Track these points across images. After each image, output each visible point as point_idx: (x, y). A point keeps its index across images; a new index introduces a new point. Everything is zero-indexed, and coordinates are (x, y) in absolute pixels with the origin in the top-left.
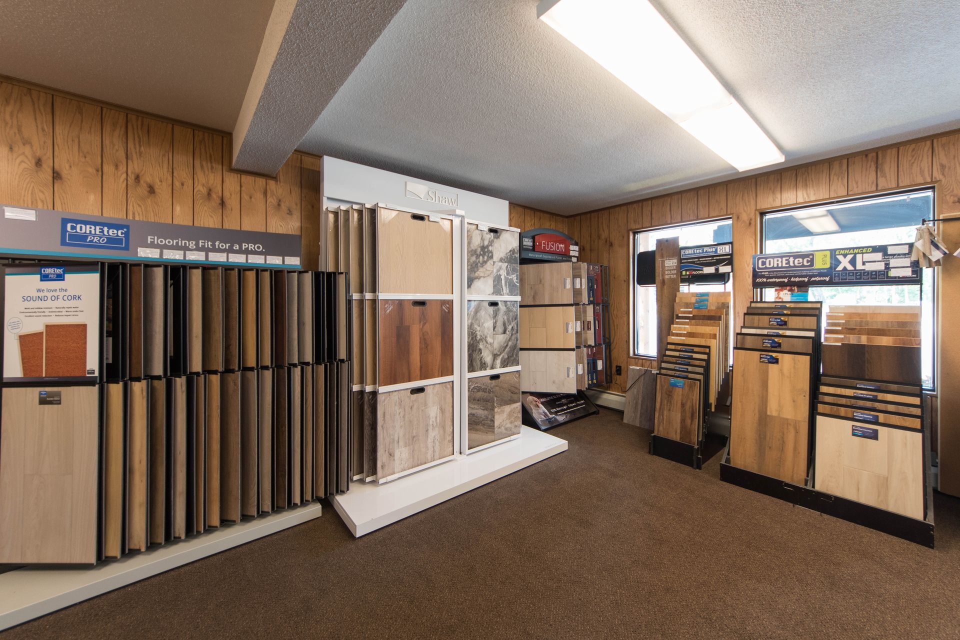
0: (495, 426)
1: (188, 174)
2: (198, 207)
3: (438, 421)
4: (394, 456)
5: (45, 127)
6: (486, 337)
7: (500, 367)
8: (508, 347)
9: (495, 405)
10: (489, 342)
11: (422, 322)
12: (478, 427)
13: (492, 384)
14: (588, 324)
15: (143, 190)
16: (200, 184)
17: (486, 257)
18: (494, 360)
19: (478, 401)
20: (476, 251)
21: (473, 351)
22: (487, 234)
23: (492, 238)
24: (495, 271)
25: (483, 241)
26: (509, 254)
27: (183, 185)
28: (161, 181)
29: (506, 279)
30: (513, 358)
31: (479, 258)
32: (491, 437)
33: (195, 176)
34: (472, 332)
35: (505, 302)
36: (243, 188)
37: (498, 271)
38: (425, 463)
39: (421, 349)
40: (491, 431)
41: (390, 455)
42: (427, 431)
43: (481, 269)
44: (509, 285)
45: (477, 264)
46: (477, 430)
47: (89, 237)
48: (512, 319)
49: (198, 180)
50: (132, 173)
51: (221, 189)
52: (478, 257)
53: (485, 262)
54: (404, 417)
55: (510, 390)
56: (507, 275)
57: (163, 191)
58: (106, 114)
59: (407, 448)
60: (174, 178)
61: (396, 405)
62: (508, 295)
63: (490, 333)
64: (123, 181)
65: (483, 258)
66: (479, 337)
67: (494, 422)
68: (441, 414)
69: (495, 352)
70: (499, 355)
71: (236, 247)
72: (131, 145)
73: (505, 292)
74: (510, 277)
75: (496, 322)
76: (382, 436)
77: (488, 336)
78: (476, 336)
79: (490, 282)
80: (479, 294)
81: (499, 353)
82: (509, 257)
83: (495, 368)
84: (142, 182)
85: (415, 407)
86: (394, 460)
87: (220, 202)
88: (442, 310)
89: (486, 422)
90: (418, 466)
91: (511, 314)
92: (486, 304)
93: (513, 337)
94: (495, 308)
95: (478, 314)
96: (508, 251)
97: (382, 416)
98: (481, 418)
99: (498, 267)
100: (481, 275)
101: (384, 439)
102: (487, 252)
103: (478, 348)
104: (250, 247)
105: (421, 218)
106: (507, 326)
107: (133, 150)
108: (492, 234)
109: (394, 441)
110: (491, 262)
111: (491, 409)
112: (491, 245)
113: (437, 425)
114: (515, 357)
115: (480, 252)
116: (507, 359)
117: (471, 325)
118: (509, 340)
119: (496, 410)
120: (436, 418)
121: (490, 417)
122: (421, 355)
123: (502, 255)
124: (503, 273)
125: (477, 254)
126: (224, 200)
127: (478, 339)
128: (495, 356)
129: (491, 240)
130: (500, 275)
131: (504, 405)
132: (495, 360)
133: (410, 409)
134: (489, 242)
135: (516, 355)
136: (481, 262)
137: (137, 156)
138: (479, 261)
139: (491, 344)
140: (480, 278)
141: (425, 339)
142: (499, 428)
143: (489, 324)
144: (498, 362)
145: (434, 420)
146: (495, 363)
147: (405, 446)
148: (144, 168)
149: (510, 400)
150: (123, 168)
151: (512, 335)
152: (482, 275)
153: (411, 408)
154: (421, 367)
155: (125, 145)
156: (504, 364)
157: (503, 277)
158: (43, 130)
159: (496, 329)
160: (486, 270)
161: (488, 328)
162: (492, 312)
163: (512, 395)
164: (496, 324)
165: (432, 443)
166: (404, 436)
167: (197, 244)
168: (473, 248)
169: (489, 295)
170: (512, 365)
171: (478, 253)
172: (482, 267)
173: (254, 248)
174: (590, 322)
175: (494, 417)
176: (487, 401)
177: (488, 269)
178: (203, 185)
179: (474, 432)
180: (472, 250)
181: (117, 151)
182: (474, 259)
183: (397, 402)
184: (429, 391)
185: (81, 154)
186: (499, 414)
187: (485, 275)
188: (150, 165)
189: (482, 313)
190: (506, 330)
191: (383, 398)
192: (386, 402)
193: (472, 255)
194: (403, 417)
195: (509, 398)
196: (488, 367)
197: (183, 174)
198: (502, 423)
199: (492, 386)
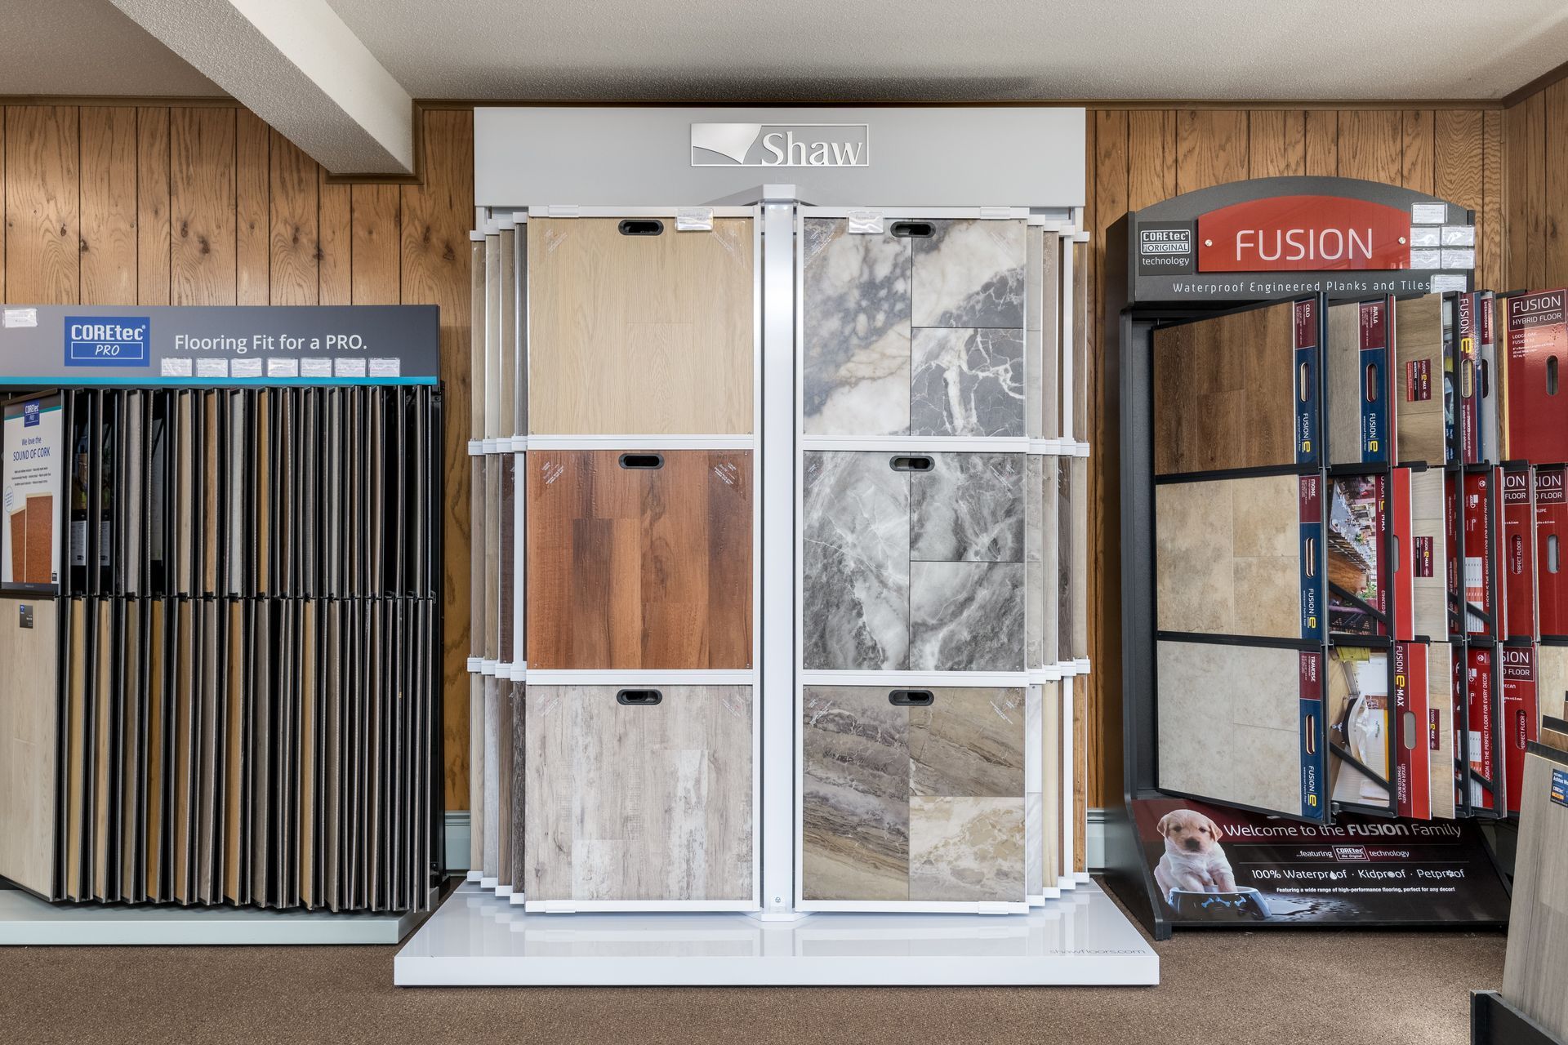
0: (912, 855)
1: (261, 205)
2: (277, 269)
3: (704, 791)
4: (569, 854)
5: (71, 166)
6: (879, 566)
7: (937, 668)
8: (974, 606)
9: (912, 784)
10: (890, 583)
11: (649, 513)
12: (841, 841)
13: (899, 715)
14: (1419, 550)
15: (193, 248)
16: (279, 222)
17: (881, 318)
18: (911, 642)
19: (843, 759)
20: (841, 299)
21: (828, 605)
22: (885, 242)
23: (909, 251)
24: (918, 356)
25: (871, 268)
26: (982, 297)
27: (252, 227)
28: (219, 227)
29: (966, 382)
30: (995, 644)
31: (854, 320)
32: (891, 881)
33: (272, 205)
34: (825, 549)
35: (963, 456)
36: (356, 215)
37: (933, 355)
38: (661, 898)
39: (645, 585)
40: (893, 866)
41: (560, 848)
42: (668, 811)
43: (861, 356)
44: (981, 401)
45: (846, 340)
46: (835, 849)
47: (98, 346)
48: (993, 514)
49: (277, 212)
50: (177, 220)
51: (316, 223)
52: (849, 317)
53: (880, 332)
54: (599, 758)
55: (974, 748)
56: (971, 368)
57: (222, 246)
58: (141, 122)
59: (609, 842)
60: (239, 215)
61: (575, 723)
62: (974, 432)
63: (896, 554)
64: (165, 238)
65: (871, 318)
66: (852, 565)
67: (906, 839)
68: (714, 775)
69: (917, 617)
70: (934, 628)
71: (315, 344)
72: (175, 167)
73: (959, 422)
74: (981, 375)
75: (921, 522)
76: (537, 796)
77: (889, 563)
78: (840, 562)
79: (898, 393)
80: (851, 433)
81: (934, 622)
82: (978, 307)
83: (918, 667)
84: (191, 234)
85: (633, 736)
86: (570, 863)
87: (315, 252)
88: (713, 481)
89: (873, 831)
90: (639, 898)
91: (988, 496)
92: (884, 464)
93: (999, 574)
94: (920, 475)
95: (850, 493)
96: (978, 288)
97: (538, 744)
98: (853, 814)
99: (932, 344)
100: (860, 374)
101: (543, 804)
102: (886, 298)
103: (846, 598)
104: (340, 342)
105: (649, 227)
106: (969, 532)
107: (179, 176)
108: (907, 240)
109: (569, 817)
110: (903, 328)
111: (892, 796)
112: (903, 275)
113: (699, 802)
114: (1004, 638)
115: (858, 303)
116: (968, 643)
117: (822, 527)
118: (980, 583)
119: (915, 802)
120: (698, 781)
121: (889, 818)
122: (645, 601)
123: (951, 302)
124: (954, 366)
125: (847, 311)
126: (321, 247)
127: (847, 571)
128: (916, 631)
129: (901, 259)
130: (941, 370)
131: (952, 795)
132: (918, 643)
133: (616, 743)
134: (895, 266)
135: (1010, 636)
136: (861, 333)
137: (183, 184)
138: (854, 331)
139: (899, 589)
140: (856, 384)
141: (657, 559)
142: (929, 862)
143: (893, 526)
144: (931, 648)
145: (690, 785)
146: (915, 651)
147: (603, 838)
148: (194, 207)
149: (977, 782)
150: (164, 213)
151: (993, 565)
152: (864, 371)
153: (620, 740)
154: (645, 636)
155: (167, 168)
156: (958, 657)
157: (951, 376)
158: (69, 171)
159: (921, 544)
160: (883, 355)
161: (890, 540)
162: (906, 490)
163: (986, 764)
164: (922, 526)
165: (684, 851)
166: (600, 807)
167: (249, 344)
168: (830, 292)
169: (895, 433)
170: (993, 665)
171: (851, 304)
172: (867, 346)
173: (347, 343)
174: (1431, 539)
175: (906, 823)
176: (879, 767)
177: (890, 351)
178: (286, 222)
179: (826, 852)
180: (829, 298)
181: (157, 182)
182: (834, 323)
183: (580, 717)
184: (673, 704)
185: (112, 201)
186: (928, 818)
187: (879, 373)
188: (203, 197)
189: (866, 491)
190: (965, 549)
191: (541, 700)
192: (548, 711)
193: (827, 315)
194: (596, 759)
195: (973, 774)
196: (885, 659)
197: (252, 206)
198: (941, 851)
199: (899, 722)
